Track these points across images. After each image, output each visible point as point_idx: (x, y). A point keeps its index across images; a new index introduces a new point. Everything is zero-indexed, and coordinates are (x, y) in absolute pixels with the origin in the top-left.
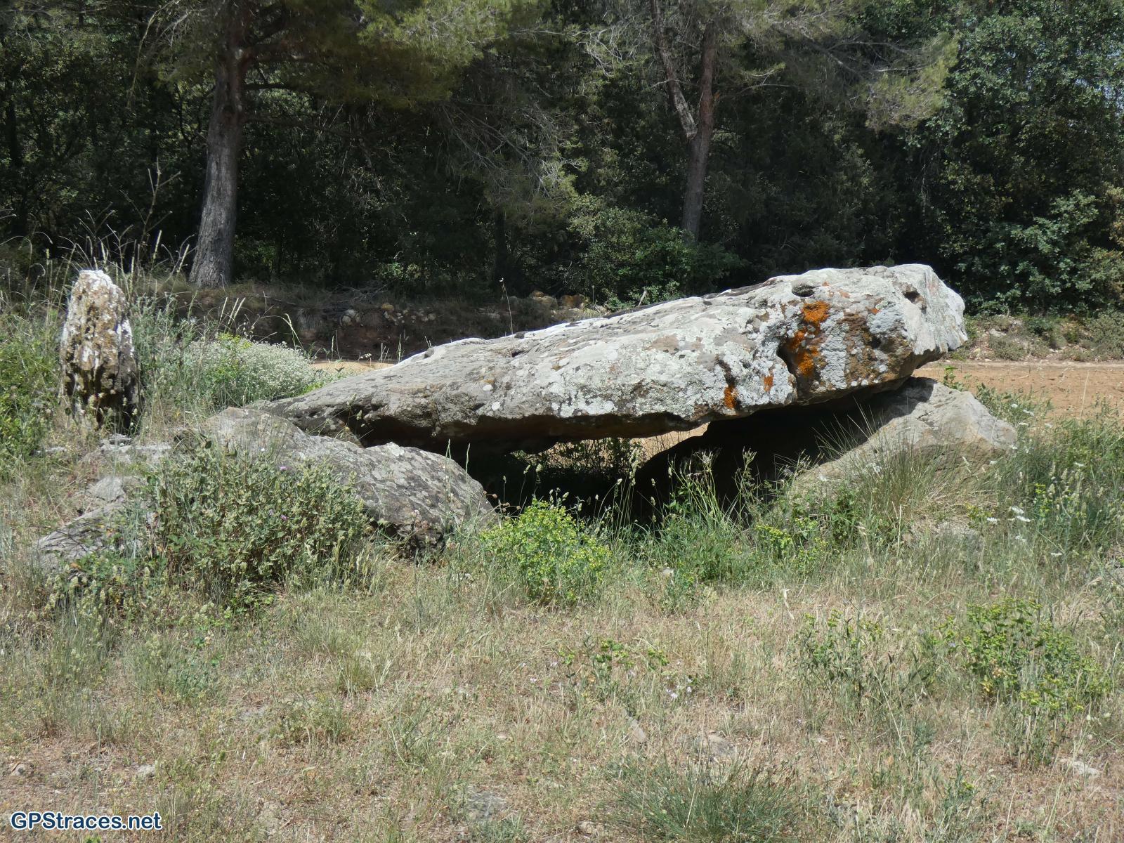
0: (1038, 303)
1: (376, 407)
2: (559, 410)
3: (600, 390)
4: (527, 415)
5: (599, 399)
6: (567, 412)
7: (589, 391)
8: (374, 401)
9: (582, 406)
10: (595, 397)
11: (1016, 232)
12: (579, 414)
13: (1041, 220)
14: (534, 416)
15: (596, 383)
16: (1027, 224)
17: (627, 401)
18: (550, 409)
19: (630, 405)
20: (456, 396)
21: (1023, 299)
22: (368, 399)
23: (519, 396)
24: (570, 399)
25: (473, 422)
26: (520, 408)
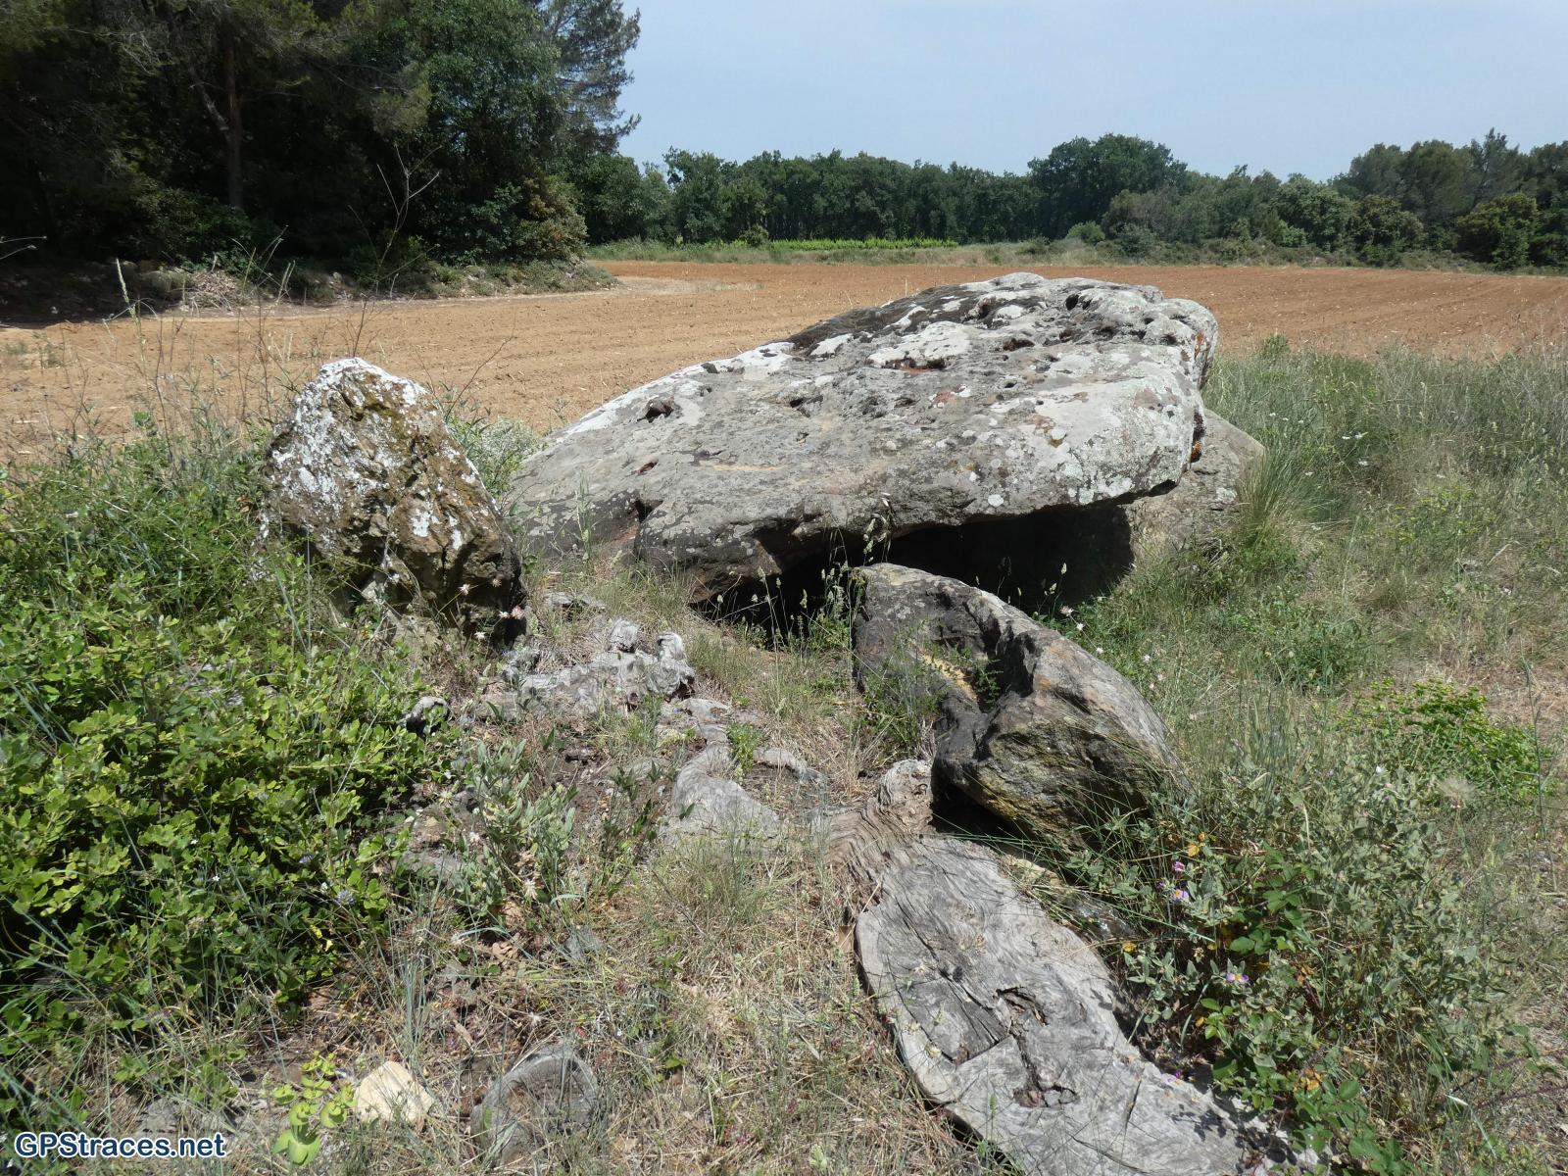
0: (492, 257)
1: (809, 518)
2: (1077, 496)
3: (1120, 466)
4: (1039, 507)
5: (1119, 477)
6: (1086, 498)
7: (1109, 469)
8: (808, 510)
9: (1102, 488)
10: (1114, 475)
11: (475, 210)
12: (1100, 498)
13: (489, 202)
14: (1046, 507)
15: (1115, 459)
16: (481, 204)
17: (1142, 475)
18: (1066, 496)
19: (1144, 479)
20: (930, 492)
21: (484, 255)
22: (800, 508)
23: (1026, 485)
24: (1089, 482)
25: (956, 522)
26: (1031, 500)
